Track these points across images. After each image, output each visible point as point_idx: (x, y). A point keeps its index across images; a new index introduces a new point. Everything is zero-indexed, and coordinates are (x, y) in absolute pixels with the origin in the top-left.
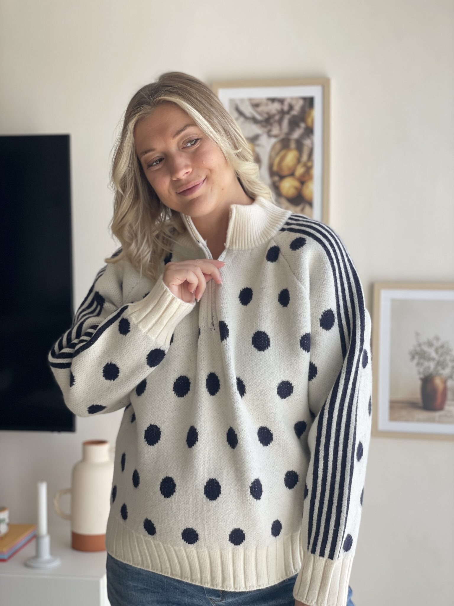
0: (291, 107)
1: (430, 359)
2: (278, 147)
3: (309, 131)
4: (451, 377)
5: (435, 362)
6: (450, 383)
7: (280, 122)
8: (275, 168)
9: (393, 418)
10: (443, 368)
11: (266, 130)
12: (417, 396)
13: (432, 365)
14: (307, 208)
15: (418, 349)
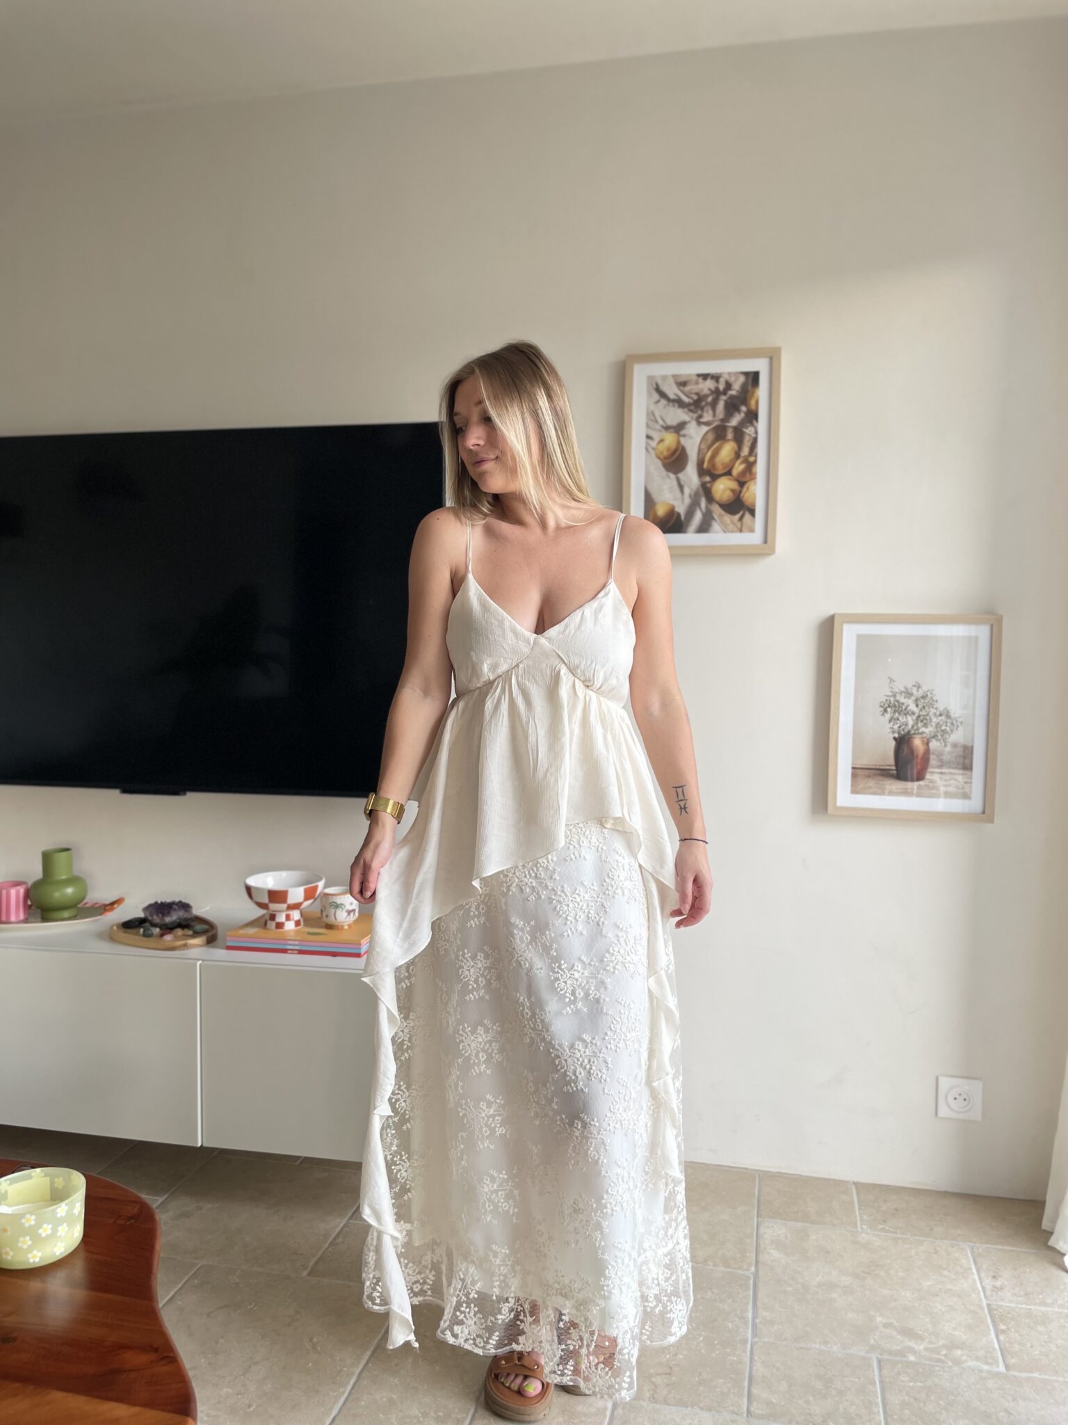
0: (728, 386)
1: (907, 713)
2: (711, 437)
3: (752, 416)
4: (935, 737)
5: (914, 718)
6: (934, 745)
7: (714, 405)
8: (705, 465)
9: (855, 791)
10: (925, 725)
11: (695, 416)
12: (892, 761)
13: (910, 720)
14: (748, 516)
15: (892, 699)
